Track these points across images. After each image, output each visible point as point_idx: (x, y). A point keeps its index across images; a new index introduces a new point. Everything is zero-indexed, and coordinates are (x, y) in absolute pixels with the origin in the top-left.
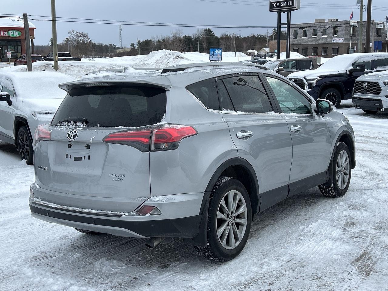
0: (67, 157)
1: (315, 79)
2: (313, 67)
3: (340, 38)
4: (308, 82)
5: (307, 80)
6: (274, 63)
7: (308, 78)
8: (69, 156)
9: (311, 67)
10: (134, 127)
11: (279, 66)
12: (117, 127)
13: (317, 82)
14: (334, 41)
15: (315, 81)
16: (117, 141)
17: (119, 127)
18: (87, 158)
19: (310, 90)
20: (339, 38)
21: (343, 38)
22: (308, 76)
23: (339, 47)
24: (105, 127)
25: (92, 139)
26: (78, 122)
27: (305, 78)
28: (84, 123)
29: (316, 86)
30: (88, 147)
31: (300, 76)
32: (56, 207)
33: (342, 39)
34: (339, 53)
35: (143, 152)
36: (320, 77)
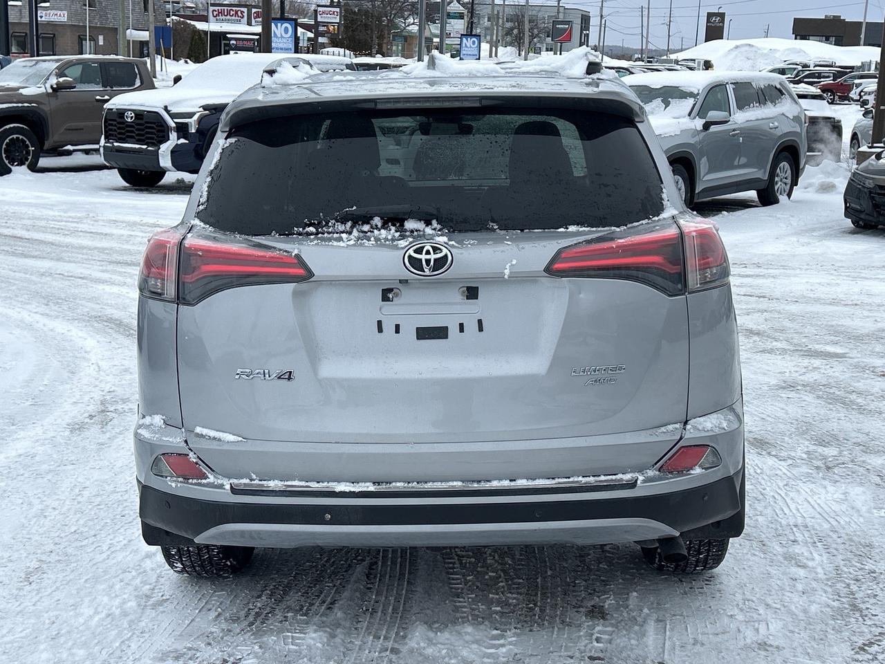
0: (380, 330)
1: (194, 114)
2: (142, 83)
3: (59, 12)
4: (176, 120)
5: (173, 116)
6: (37, 66)
7: (174, 110)
8: (389, 328)
9: (138, 83)
10: (611, 226)
11: (60, 75)
12: (562, 230)
13: (200, 121)
14: (41, 17)
15: (196, 117)
16: (594, 269)
17: (567, 229)
18: (471, 327)
19: (182, 141)
20: (55, 12)
21: (66, 13)
22: (175, 103)
23: (56, 33)
24: (522, 230)
25: (507, 267)
26: (407, 220)
27: (166, 108)
28: (434, 222)
29: (198, 131)
30: (472, 293)
31: (151, 104)
32: (357, 490)
33: (62, 13)
34: (57, 49)
35: (670, 296)
36: (205, 108)
